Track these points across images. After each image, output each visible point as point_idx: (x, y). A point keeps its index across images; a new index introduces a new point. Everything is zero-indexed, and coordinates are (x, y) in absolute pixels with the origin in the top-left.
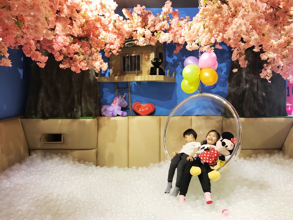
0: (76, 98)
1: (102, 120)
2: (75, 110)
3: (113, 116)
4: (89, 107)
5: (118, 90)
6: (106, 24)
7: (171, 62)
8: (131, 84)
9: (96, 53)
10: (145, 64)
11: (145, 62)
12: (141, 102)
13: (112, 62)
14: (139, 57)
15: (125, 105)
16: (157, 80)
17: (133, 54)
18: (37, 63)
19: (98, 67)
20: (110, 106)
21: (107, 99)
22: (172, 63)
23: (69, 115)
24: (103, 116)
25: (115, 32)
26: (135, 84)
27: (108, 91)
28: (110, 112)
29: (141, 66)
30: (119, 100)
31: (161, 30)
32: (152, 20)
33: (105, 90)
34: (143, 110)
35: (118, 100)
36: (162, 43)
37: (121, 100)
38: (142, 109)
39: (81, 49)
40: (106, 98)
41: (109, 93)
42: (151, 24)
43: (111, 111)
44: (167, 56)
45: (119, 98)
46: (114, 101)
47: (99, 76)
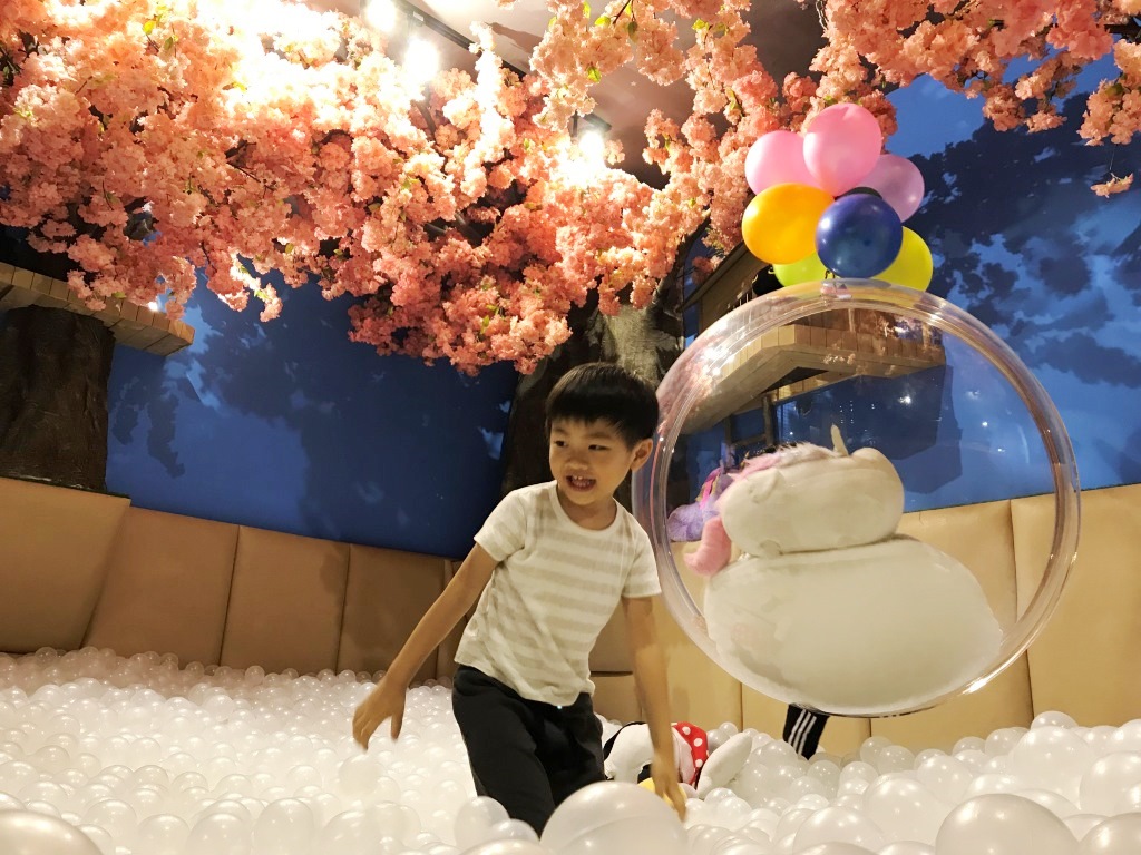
5: (733, 446)
8: (779, 417)
16: (766, 347)
43: (688, 521)
46: (704, 486)
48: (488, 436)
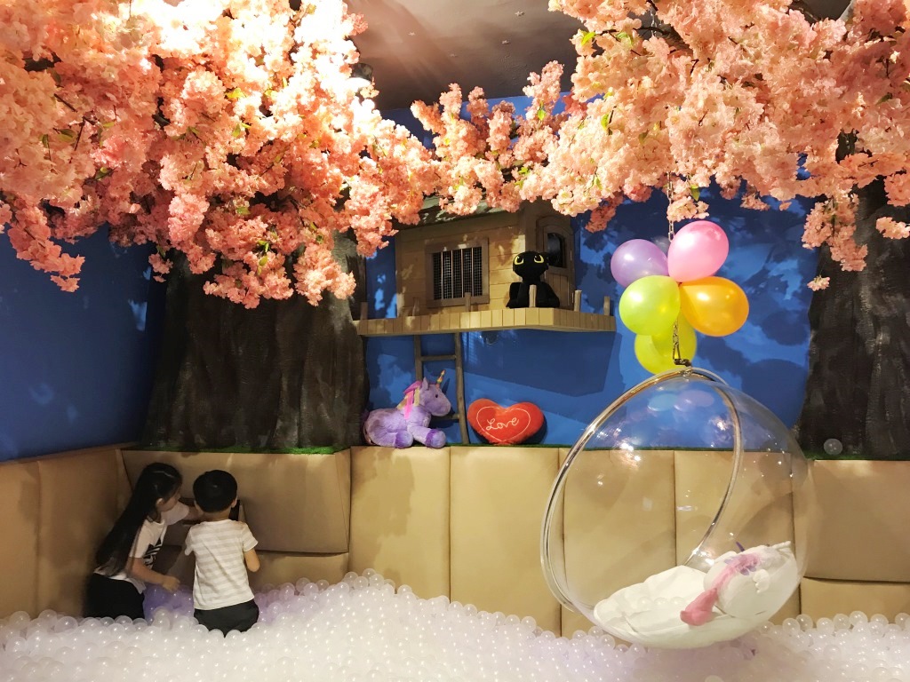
0: (285, 387)
1: (365, 457)
2: (279, 424)
3: (400, 445)
4: (326, 417)
5: (422, 359)
6: (344, 154)
7: (598, 263)
8: (465, 341)
9: (315, 243)
10: (497, 273)
11: (498, 268)
12: (498, 400)
13: (403, 273)
14: (478, 250)
15: (440, 408)
16: (529, 323)
17: (463, 242)
18: (53, 278)
19: (314, 288)
20: (392, 413)
21: (390, 389)
22: (600, 266)
23: (264, 440)
24: (370, 445)
25: (374, 176)
26: (476, 341)
27: (395, 366)
28: (390, 431)
29: (485, 280)
30: (424, 392)
31: (533, 158)
32: (499, 128)
33: (385, 360)
34: (501, 426)
35: (418, 392)
36: (531, 201)
37: (428, 392)
38: (496, 422)
39: (269, 233)
40: (387, 387)
41: (397, 369)
42: (497, 141)
43: (394, 428)
44: (585, 244)
45: (421, 387)
46: (406, 397)
47: (362, 317)
48: (135, 307)
